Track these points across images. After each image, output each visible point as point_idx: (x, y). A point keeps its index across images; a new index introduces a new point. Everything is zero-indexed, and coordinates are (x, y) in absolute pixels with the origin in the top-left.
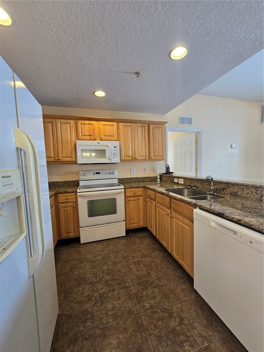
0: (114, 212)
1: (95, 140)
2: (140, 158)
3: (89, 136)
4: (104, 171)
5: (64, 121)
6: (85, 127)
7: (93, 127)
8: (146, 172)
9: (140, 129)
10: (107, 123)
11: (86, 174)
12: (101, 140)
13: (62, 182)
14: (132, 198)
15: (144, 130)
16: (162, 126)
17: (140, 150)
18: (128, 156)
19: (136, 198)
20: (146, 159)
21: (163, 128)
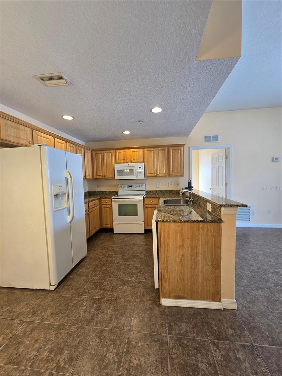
0: (136, 214)
1: (127, 162)
2: (161, 175)
3: (123, 160)
4: (136, 185)
5: (108, 151)
6: (121, 154)
7: (126, 154)
8: (170, 186)
9: (161, 152)
10: (135, 150)
11: (123, 187)
12: (131, 162)
13: (108, 192)
14: (150, 206)
15: (165, 152)
16: (181, 148)
17: (161, 168)
18: (151, 174)
19: (153, 206)
20: (166, 176)
21: (181, 150)
